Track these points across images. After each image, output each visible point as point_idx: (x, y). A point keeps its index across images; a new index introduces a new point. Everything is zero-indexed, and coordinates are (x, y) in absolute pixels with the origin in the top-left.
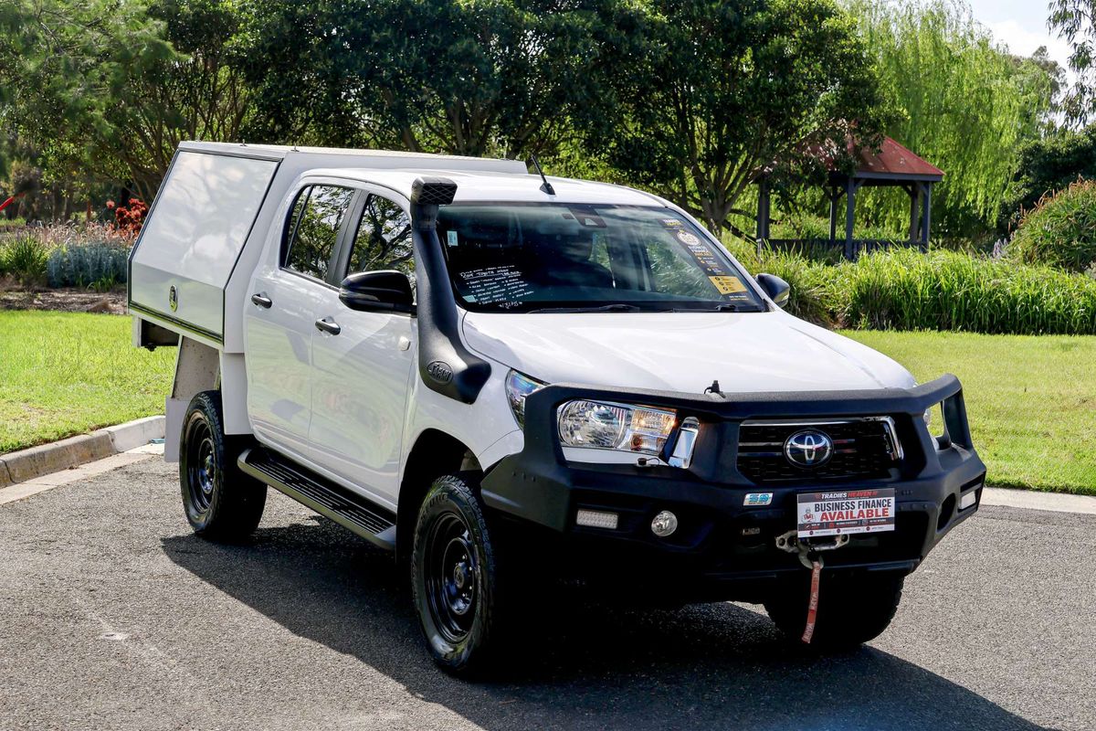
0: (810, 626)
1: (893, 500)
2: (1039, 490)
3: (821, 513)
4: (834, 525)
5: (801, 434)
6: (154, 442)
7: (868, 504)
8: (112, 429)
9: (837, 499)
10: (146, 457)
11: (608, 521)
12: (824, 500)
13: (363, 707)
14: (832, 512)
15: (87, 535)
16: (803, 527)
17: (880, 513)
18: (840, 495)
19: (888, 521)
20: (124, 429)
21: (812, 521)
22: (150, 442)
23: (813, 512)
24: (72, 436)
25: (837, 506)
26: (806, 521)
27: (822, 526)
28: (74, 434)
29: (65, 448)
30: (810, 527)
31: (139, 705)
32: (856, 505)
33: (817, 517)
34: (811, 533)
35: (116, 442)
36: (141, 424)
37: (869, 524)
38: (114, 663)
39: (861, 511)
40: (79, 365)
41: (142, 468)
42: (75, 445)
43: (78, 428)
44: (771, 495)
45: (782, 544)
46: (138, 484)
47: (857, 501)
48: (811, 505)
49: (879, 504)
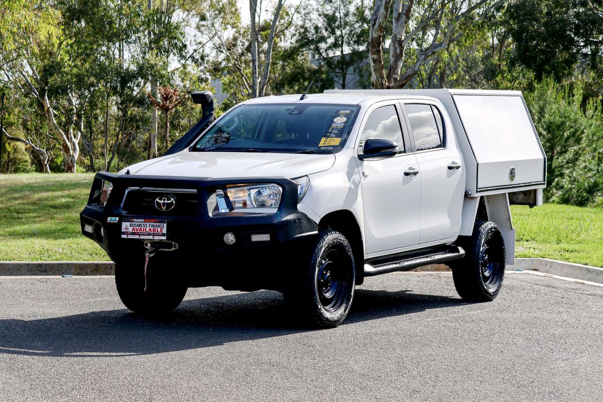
1: (165, 225)
3: (132, 228)
4: (138, 234)
7: (153, 226)
9: (140, 222)
12: (134, 222)
14: (137, 228)
16: (124, 233)
17: (159, 230)
18: (141, 220)
19: (163, 235)
21: (128, 231)
23: (129, 227)
25: (139, 225)
26: (125, 231)
27: (132, 234)
30: (127, 233)
32: (148, 225)
33: (130, 230)
34: (127, 236)
37: (154, 235)
39: (150, 229)
44: (118, 218)
47: (148, 224)
48: (128, 224)
49: (159, 226)
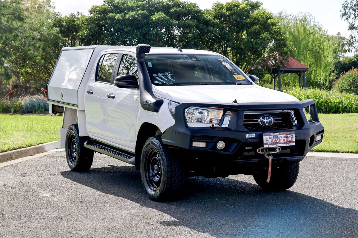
0: (269, 177)
1: (294, 135)
2: (343, 152)
3: (271, 139)
4: (276, 143)
5: (264, 116)
6: (57, 148)
7: (286, 137)
8: (43, 144)
9: (276, 135)
10: (55, 152)
11: (203, 145)
12: (272, 135)
13: (126, 209)
14: (275, 139)
15: (37, 171)
16: (266, 144)
17: (290, 139)
18: (277, 134)
19: (293, 142)
20: (47, 144)
21: (268, 142)
22: (56, 149)
23: (268, 139)
24: (31, 146)
25: (276, 137)
26: (266, 142)
27: (271, 144)
28: (32, 145)
29: (29, 149)
30: (268, 144)
31: (54, 211)
32: (282, 137)
33: (270, 141)
34: (268, 146)
35: (45, 148)
36: (53, 143)
37: (287, 143)
38: (46, 201)
39: (284, 139)
40: (33, 127)
41: (54, 155)
42: (32, 149)
43: (33, 144)
44: (255, 134)
45: (259, 151)
46: (52, 159)
47: (282, 136)
48: (268, 137)
49: (290, 137)
